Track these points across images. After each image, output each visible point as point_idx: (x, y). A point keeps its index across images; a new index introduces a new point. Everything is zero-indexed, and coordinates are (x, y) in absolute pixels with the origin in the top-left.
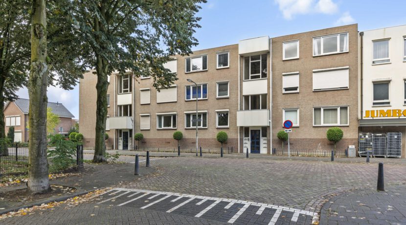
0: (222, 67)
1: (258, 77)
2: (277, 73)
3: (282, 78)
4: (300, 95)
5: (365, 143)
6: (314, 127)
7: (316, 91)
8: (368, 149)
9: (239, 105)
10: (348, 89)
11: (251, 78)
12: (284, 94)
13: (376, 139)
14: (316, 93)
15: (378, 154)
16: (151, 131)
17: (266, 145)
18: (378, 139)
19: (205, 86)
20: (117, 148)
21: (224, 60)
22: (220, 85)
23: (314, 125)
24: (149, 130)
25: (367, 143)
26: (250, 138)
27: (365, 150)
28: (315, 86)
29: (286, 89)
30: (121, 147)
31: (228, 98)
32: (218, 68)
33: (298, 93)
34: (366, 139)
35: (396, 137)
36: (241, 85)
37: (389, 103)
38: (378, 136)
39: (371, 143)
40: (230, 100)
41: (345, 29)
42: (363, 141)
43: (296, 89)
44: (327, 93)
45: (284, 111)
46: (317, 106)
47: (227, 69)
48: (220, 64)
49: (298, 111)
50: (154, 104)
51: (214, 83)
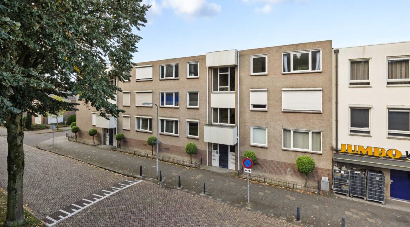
0: (193, 77)
1: (227, 89)
2: (244, 87)
3: (249, 93)
4: (268, 114)
5: (340, 180)
6: (283, 150)
7: (285, 112)
8: (343, 186)
9: (208, 118)
10: (321, 113)
11: (220, 91)
12: (252, 111)
13: (353, 177)
14: (286, 114)
15: (356, 194)
16: (131, 131)
17: (234, 161)
18: (356, 177)
19: (177, 94)
20: (105, 143)
21: (194, 70)
22: (191, 94)
23: (283, 148)
24: (129, 130)
25: (343, 179)
26: (218, 151)
27: (340, 188)
28: (285, 107)
29: (255, 106)
30: (108, 142)
31: (197, 109)
32: (188, 77)
33: (266, 111)
34: (342, 175)
35: (378, 179)
36: (210, 97)
37: (369, 132)
38: (356, 174)
39: (348, 181)
40: (199, 111)
41: (318, 46)
42: (338, 176)
43: (264, 106)
44: (298, 115)
45: (252, 129)
46: (287, 128)
47: (196, 80)
48: (190, 73)
49: (267, 130)
50: (133, 107)
51: (185, 92)
